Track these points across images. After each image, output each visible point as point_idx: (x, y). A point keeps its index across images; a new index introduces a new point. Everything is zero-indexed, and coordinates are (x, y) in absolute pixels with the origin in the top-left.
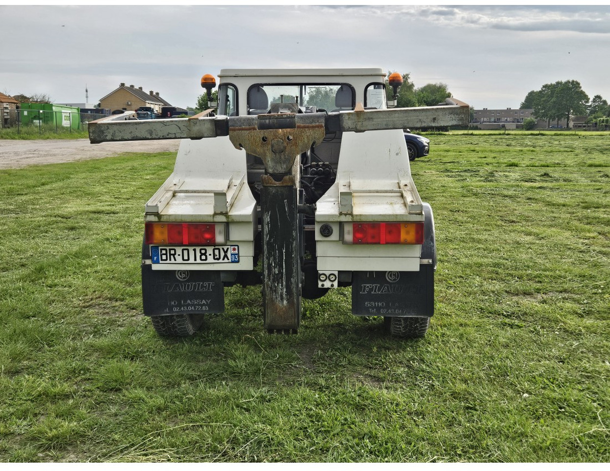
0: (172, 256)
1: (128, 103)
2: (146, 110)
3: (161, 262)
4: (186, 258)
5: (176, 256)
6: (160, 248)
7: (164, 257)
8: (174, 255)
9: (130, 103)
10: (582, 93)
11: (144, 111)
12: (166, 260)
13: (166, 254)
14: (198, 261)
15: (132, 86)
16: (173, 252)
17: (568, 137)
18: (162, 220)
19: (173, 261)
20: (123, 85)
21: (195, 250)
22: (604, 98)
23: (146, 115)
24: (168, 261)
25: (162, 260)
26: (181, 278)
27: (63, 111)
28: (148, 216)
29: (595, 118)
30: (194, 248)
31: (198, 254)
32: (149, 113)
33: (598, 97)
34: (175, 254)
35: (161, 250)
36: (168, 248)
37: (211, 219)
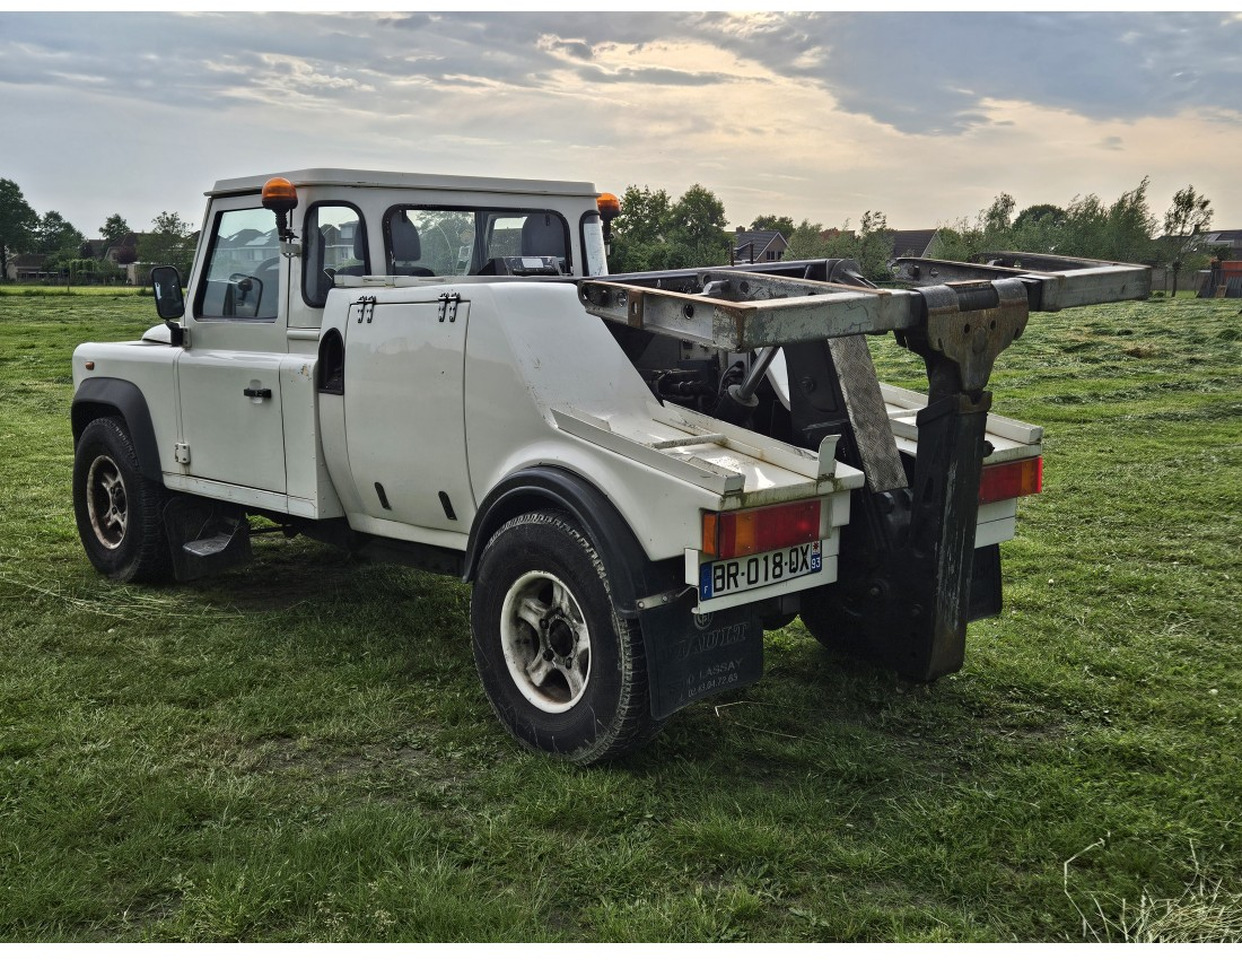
0: (732, 579)
3: (714, 595)
4: (753, 578)
5: (738, 577)
6: (714, 565)
7: (719, 583)
8: (734, 576)
10: (25, 206)
12: (722, 589)
13: (722, 577)
14: (771, 580)
16: (733, 570)
17: (60, 299)
18: (747, 504)
19: (733, 588)
21: (766, 559)
22: (66, 219)
24: (726, 591)
25: (716, 590)
26: (701, 625)
28: (728, 499)
29: (62, 259)
30: (765, 554)
31: (771, 566)
33: (54, 217)
34: (737, 573)
35: (716, 568)
36: (725, 564)
37: (812, 491)
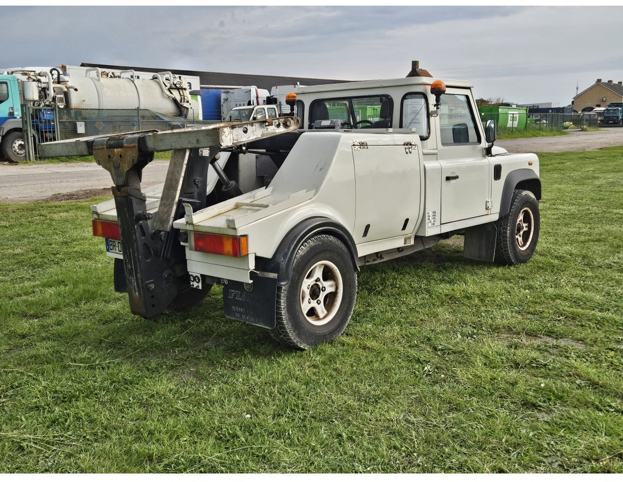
1: (603, 99)
2: (617, 106)
9: (604, 99)
11: (615, 106)
15: (610, 81)
20: (599, 81)
23: (616, 111)
27: (509, 112)
32: (620, 109)
